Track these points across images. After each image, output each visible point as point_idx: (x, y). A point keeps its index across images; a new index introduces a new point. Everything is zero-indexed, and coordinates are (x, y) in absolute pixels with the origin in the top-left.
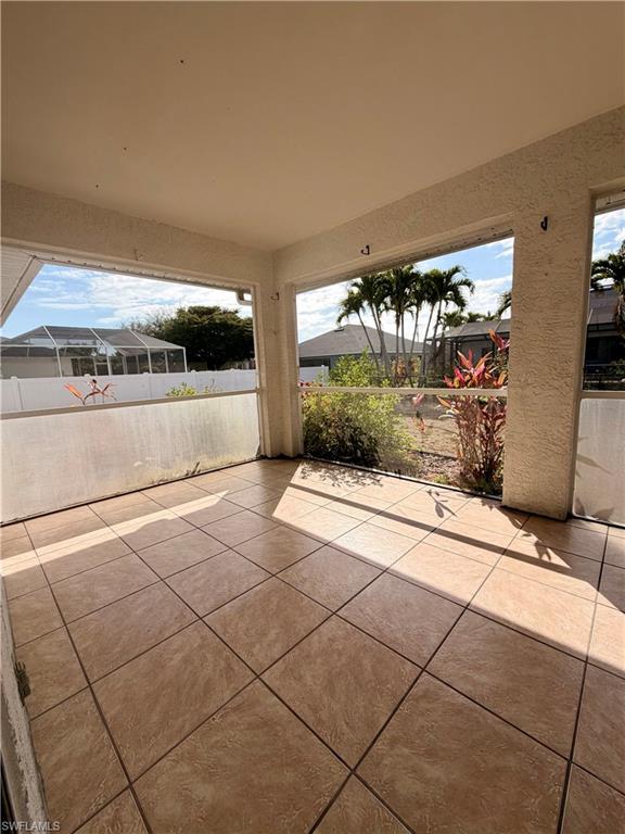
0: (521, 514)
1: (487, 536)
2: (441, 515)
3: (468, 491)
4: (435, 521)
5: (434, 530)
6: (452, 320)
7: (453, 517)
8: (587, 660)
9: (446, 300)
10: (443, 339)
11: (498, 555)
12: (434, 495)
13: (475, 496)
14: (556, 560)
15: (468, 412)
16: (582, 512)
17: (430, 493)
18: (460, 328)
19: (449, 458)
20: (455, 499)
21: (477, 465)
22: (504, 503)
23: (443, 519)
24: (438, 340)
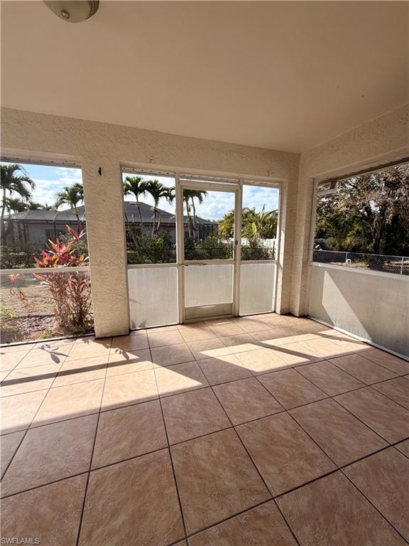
0: (108, 339)
1: (94, 361)
2: (57, 361)
3: (71, 336)
4: (56, 368)
5: (57, 375)
6: (15, 205)
7: (68, 359)
8: (159, 398)
9: (10, 189)
10: (10, 221)
11: (105, 369)
12: (46, 348)
13: (77, 338)
14: (132, 357)
15: (59, 281)
16: (134, 326)
17: (43, 348)
18: (25, 213)
19: (45, 316)
20: (63, 346)
21: (72, 316)
22: (97, 336)
23: (60, 364)
24: (5, 220)
